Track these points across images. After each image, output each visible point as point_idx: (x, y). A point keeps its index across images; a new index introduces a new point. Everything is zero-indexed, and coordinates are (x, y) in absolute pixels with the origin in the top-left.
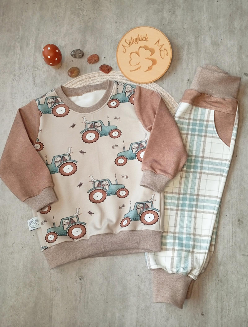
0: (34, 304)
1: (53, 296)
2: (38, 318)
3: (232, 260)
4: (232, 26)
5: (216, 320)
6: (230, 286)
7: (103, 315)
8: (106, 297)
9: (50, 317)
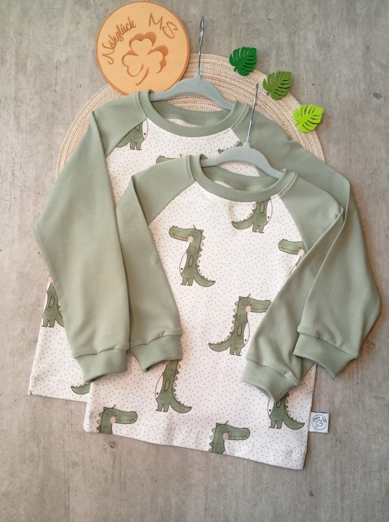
0: (39, 489)
1: (69, 476)
2: (48, 510)
3: (358, 406)
4: (352, 11)
5: (333, 503)
6: (354, 449)
7: (152, 502)
8: (154, 473)
9: (67, 508)
